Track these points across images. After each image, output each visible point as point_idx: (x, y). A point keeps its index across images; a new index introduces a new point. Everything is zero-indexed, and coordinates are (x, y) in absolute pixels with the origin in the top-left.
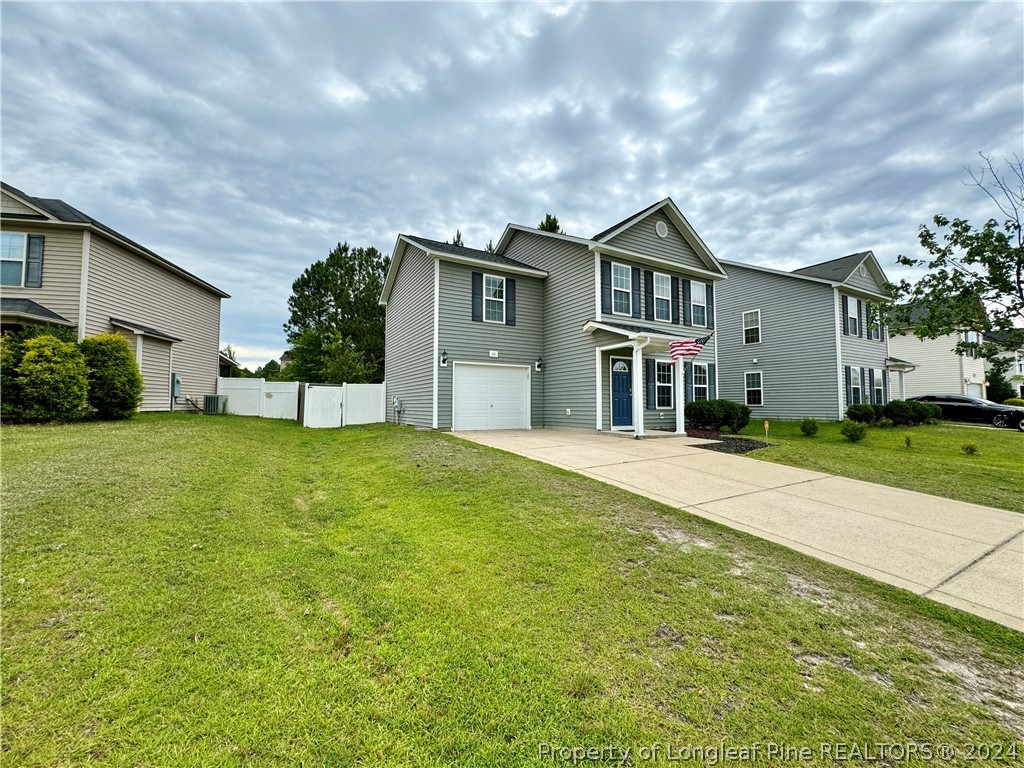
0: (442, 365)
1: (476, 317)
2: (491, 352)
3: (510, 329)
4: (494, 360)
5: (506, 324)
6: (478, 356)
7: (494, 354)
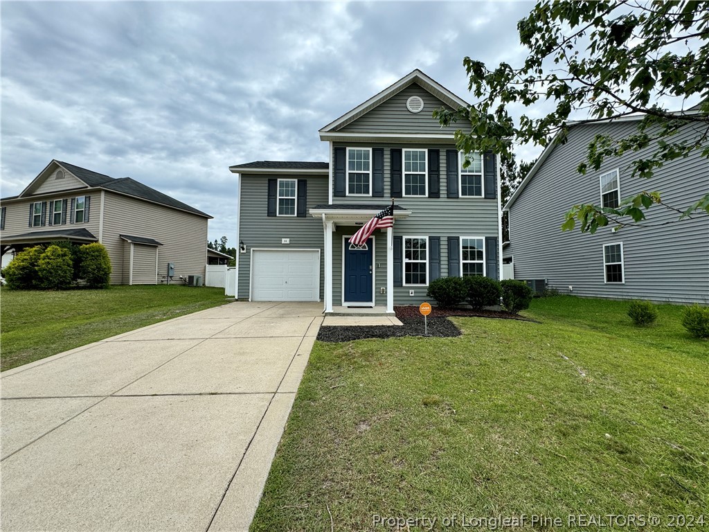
0: (242, 251)
1: (271, 213)
2: (283, 240)
3: (302, 220)
4: (286, 246)
5: (298, 216)
6: (272, 244)
7: (286, 241)
